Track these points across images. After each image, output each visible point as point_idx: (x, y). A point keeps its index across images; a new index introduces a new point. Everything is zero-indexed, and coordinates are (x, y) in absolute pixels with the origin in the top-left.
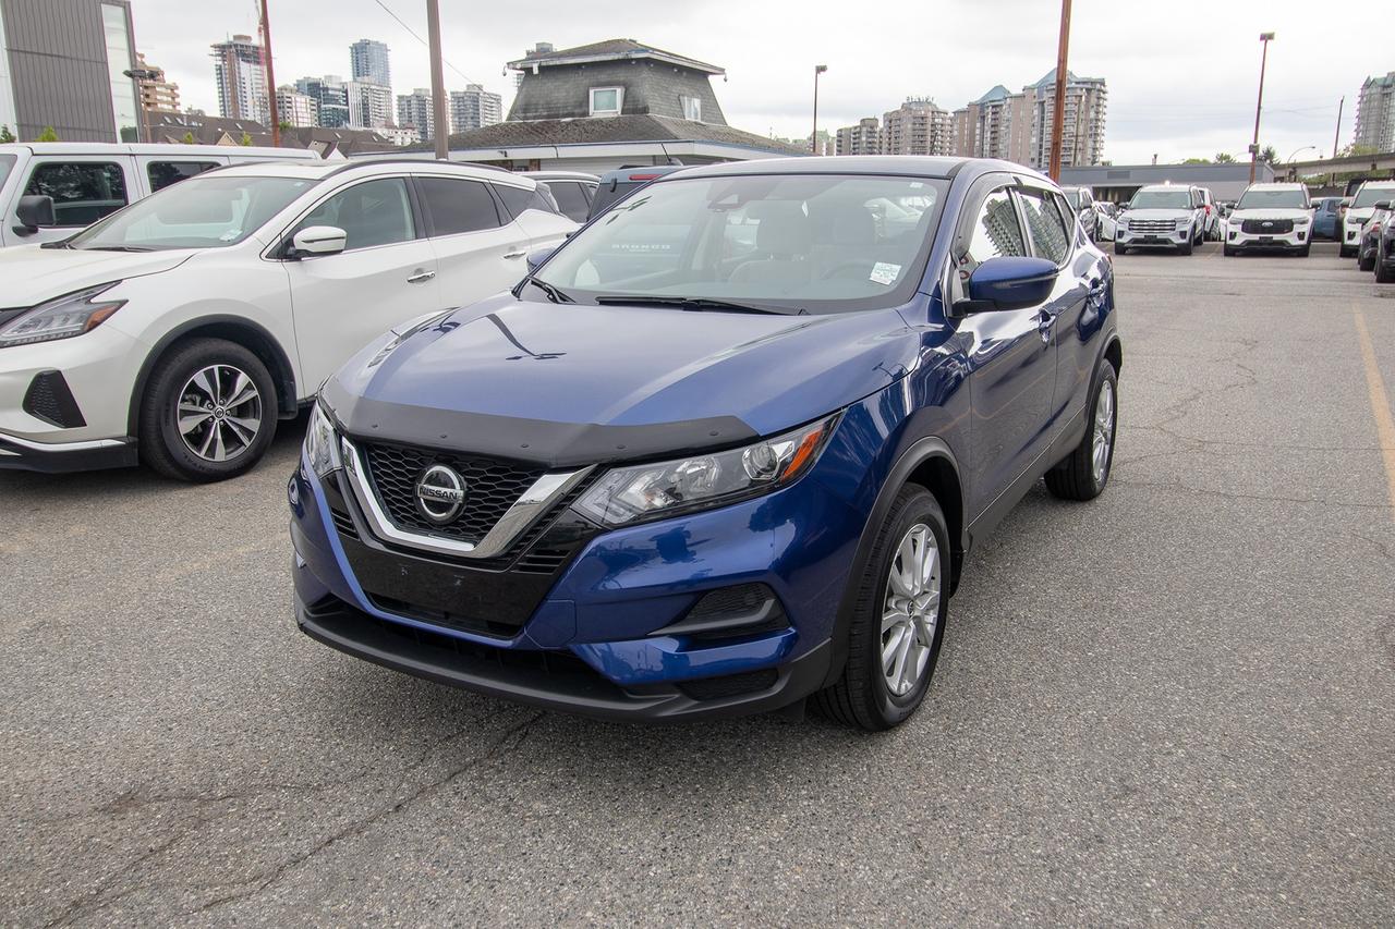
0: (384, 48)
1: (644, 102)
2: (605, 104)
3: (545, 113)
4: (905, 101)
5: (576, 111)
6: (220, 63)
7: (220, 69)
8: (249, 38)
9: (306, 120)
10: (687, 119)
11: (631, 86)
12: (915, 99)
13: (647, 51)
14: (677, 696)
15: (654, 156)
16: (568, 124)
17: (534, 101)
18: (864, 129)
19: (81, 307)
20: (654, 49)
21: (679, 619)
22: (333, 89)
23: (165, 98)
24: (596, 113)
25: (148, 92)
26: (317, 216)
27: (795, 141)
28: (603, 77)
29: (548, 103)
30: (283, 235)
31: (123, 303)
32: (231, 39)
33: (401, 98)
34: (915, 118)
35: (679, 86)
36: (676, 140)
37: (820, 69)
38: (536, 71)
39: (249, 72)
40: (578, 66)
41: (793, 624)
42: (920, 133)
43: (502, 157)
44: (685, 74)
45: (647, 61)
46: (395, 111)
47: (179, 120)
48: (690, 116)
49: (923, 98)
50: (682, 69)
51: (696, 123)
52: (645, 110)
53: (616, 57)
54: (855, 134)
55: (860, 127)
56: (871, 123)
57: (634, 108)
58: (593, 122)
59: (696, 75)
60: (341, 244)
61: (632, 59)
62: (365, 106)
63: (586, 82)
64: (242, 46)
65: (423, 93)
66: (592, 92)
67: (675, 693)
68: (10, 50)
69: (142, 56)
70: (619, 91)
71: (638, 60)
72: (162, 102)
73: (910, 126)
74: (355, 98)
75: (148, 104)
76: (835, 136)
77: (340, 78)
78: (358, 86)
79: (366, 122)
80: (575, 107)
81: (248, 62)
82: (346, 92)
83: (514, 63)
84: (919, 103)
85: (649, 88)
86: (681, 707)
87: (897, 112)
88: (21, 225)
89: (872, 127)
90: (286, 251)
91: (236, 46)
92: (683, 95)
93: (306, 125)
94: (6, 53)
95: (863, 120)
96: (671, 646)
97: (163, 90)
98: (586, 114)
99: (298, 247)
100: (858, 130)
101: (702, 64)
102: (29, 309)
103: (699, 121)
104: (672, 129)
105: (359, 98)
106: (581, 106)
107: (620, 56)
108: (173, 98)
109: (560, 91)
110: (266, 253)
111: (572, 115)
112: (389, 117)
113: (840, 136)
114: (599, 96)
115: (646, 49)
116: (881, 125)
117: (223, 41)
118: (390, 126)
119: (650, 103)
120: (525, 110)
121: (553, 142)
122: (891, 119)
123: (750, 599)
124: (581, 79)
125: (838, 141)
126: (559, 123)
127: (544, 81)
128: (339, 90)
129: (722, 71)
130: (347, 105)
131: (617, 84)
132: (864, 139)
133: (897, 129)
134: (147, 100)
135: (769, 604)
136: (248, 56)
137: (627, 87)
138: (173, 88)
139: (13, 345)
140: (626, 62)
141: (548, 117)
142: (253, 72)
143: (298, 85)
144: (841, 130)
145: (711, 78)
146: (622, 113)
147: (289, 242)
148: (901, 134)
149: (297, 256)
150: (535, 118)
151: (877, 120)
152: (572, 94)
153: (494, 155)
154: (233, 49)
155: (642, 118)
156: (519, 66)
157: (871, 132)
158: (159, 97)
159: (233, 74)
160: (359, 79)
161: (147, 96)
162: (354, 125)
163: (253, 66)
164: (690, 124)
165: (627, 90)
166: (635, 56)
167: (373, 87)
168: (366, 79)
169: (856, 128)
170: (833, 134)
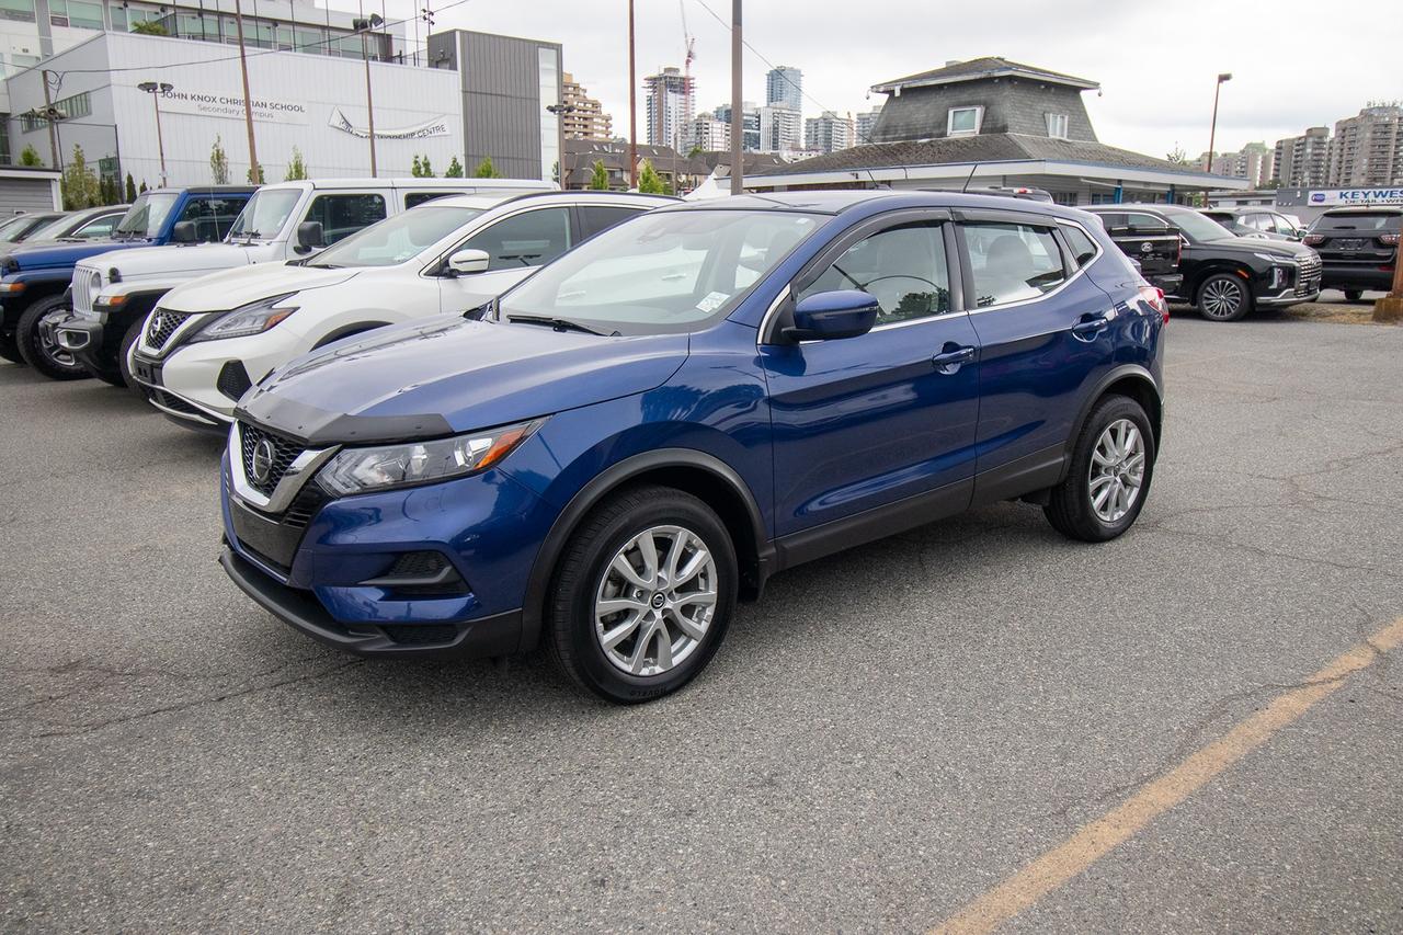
0: (797, 73)
1: (1003, 121)
2: (964, 124)
3: (904, 135)
4: (1366, 107)
5: (934, 132)
6: (651, 94)
7: (650, 100)
8: (677, 70)
9: (720, 145)
10: (1051, 136)
11: (992, 104)
12: (1378, 104)
13: (1010, 69)
14: (378, 636)
15: (1005, 176)
16: (924, 144)
17: (893, 123)
18: (1311, 140)
19: (265, 311)
20: (1020, 66)
21: (383, 574)
22: (747, 115)
23: (600, 128)
24: (953, 134)
25: (587, 123)
26: (475, 242)
27: (1225, 155)
28: (965, 96)
29: (908, 125)
30: (443, 256)
31: (296, 309)
32: (662, 72)
33: (809, 121)
34: (1376, 125)
35: (1044, 103)
36: (1027, 158)
37: (1224, 78)
38: (897, 94)
39: (673, 100)
40: (940, 86)
41: (471, 591)
42: (1382, 142)
43: (853, 179)
44: (1053, 90)
45: (1011, 79)
46: (803, 134)
47: (605, 148)
48: (1055, 134)
49: (1389, 102)
50: (1049, 85)
51: (1060, 141)
52: (1004, 129)
53: (978, 76)
54: (1298, 145)
55: (1305, 137)
56: (1319, 133)
57: (993, 127)
58: (948, 143)
59: (1066, 92)
60: (484, 265)
61: (996, 78)
62: (775, 130)
63: (947, 102)
64: (671, 78)
65: (830, 116)
66: (951, 113)
67: (378, 633)
68: (464, 92)
69: (585, 91)
70: (979, 111)
71: (1001, 78)
72: (598, 131)
73: (1368, 135)
74: (766, 123)
75: (586, 134)
76: (1273, 147)
77: (755, 103)
78: (770, 111)
79: (775, 147)
80: (934, 128)
81: (675, 92)
82: (759, 117)
83: (878, 86)
84: (1383, 109)
85: (1010, 106)
86: (384, 645)
87: (1354, 119)
88: (299, 245)
89: (1321, 137)
90: (443, 270)
91: (666, 77)
92: (1049, 113)
93: (720, 150)
94: (461, 94)
95: (1309, 130)
96: (378, 594)
97: (600, 121)
98: (944, 134)
99: (452, 267)
100: (1303, 140)
101: (1073, 79)
102: (229, 312)
103: (1065, 139)
104: (1028, 148)
105: (771, 123)
106: (939, 126)
107: (983, 75)
108: (607, 128)
109: (920, 113)
110: (424, 271)
111: (930, 136)
112: (797, 140)
113: (1279, 148)
114: (958, 115)
115: (1011, 66)
116: (1332, 134)
117: (655, 74)
118: (796, 148)
119: (1010, 122)
120: (885, 132)
121: (903, 163)
122: (1345, 128)
123: (432, 564)
124: (940, 100)
125: (1277, 153)
126: (916, 144)
127: (907, 102)
128: (752, 116)
129: (1096, 85)
130: (759, 129)
131: (978, 103)
132: (1309, 150)
133: (1352, 138)
134: (585, 130)
135: (447, 569)
136: (675, 86)
137: (987, 106)
138: (608, 119)
139: (218, 339)
140: (989, 81)
141: (907, 138)
142: (678, 101)
143: (717, 112)
144: (1281, 142)
145: (1083, 93)
146: (980, 133)
147: (447, 263)
148: (1356, 145)
149: (453, 275)
150: (894, 139)
151: (1328, 129)
152: (931, 115)
153: (844, 177)
154: (663, 81)
155: (1001, 136)
156: (882, 89)
157: (1319, 144)
158: (595, 127)
159: (660, 104)
160: (771, 104)
161: (585, 126)
162: (765, 149)
163: (679, 96)
164: (1054, 141)
165: (987, 108)
166: (997, 74)
167: (784, 111)
168: (778, 104)
169: (1300, 138)
170: (1271, 146)
